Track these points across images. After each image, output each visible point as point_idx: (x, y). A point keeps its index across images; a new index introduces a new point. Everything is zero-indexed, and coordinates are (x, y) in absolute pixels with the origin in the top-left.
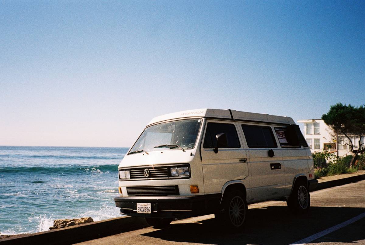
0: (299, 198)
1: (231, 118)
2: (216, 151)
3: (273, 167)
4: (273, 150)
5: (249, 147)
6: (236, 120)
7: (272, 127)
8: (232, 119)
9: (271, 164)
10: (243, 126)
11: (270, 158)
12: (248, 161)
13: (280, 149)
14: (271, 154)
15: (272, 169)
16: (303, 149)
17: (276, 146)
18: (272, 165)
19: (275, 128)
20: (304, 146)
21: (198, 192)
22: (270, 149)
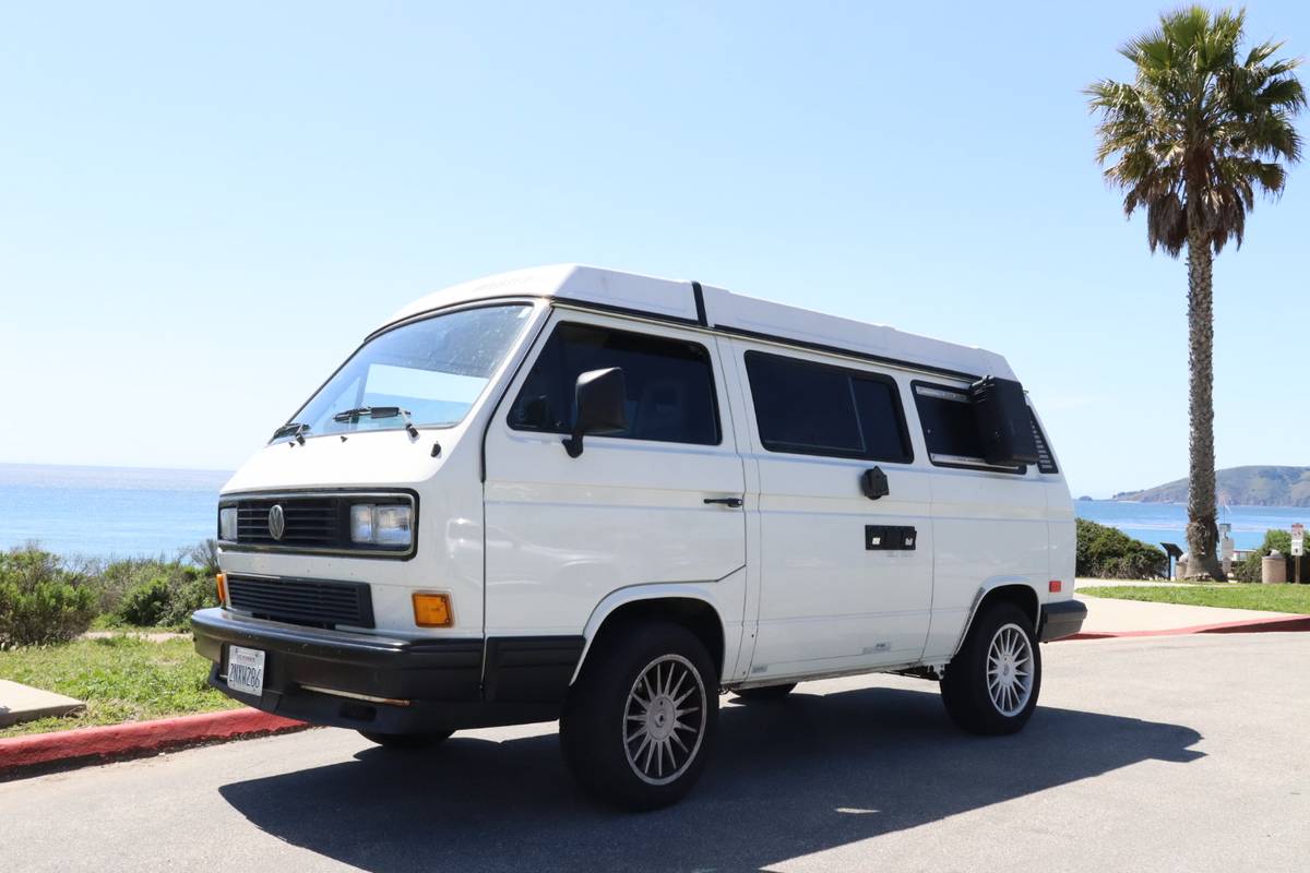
0: (988, 673)
1: (694, 316)
2: (574, 449)
3: (876, 541)
4: (885, 472)
5: (767, 447)
6: (718, 328)
7: (903, 380)
8: (702, 321)
9: (866, 527)
10: (752, 359)
11: (867, 500)
12: (747, 505)
13: (923, 471)
14: (874, 486)
15: (869, 546)
16: (1032, 480)
17: (906, 456)
18: (871, 531)
19: (914, 384)
20: (1043, 471)
21: (448, 623)
22: (871, 464)
